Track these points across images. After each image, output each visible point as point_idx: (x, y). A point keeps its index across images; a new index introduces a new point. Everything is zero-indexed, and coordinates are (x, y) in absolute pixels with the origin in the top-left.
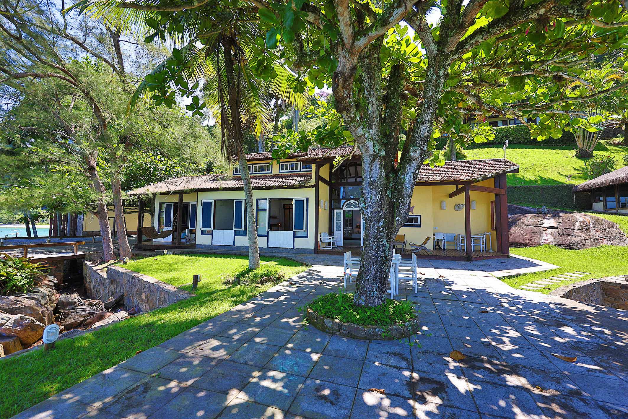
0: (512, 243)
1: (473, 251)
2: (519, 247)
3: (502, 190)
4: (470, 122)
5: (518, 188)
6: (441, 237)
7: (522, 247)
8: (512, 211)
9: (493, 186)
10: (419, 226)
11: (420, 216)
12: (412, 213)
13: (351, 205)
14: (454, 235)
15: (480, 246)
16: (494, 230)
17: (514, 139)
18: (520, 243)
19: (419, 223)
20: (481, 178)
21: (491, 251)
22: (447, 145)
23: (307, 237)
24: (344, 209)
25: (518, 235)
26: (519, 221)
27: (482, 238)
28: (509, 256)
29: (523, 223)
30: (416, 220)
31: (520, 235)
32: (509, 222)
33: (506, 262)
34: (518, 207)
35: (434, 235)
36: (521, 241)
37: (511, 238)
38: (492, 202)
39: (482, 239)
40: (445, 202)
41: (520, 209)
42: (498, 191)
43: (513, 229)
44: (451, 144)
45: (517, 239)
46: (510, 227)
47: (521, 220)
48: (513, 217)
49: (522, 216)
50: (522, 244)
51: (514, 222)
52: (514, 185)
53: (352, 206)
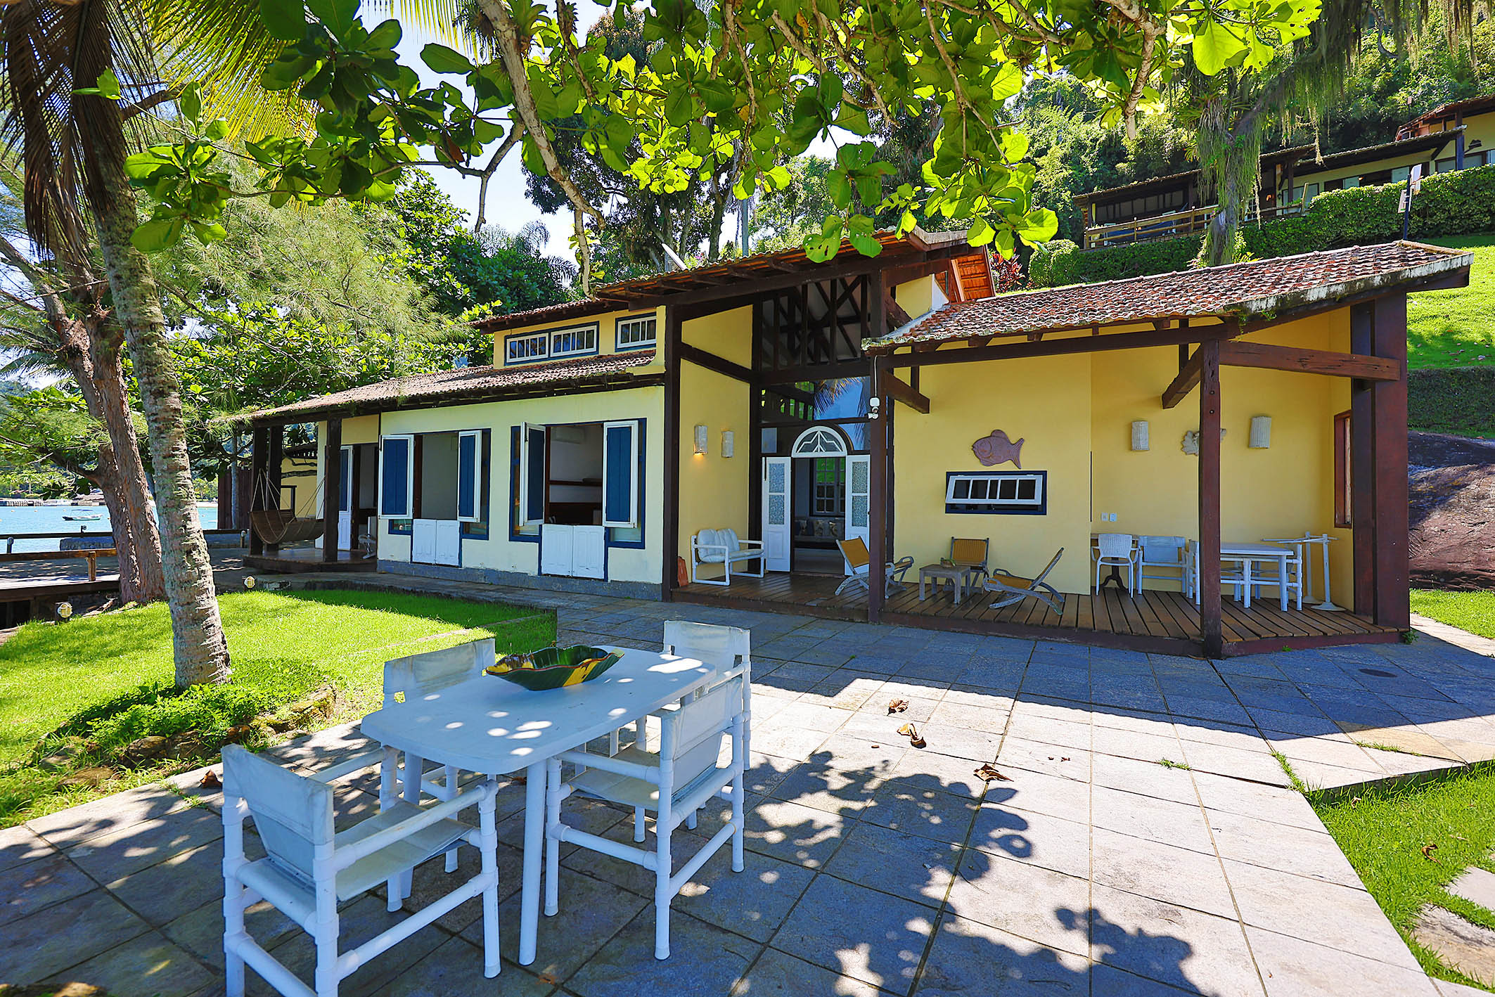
0: (1426, 573)
1: (1247, 603)
2: (1459, 590)
3: (1386, 362)
4: (1290, 184)
5: (1464, 376)
6: (1122, 549)
7: (1470, 590)
8: (1434, 455)
9: (1344, 347)
10: (1040, 510)
11: (1044, 474)
12: (1017, 464)
13: (815, 443)
14: (1180, 543)
15: (1280, 587)
16: (1345, 525)
17: (1452, 218)
18: (1463, 574)
19: (1037, 501)
20: (1272, 302)
21: (1327, 606)
22: (1201, 253)
23: (641, 545)
24: (795, 454)
25: (1455, 542)
26: (1463, 493)
27: (1288, 557)
28: (1405, 635)
29: (1480, 497)
30: (1027, 489)
31: (1462, 545)
32: (1419, 495)
33: (1387, 667)
34: (1459, 442)
35: (1094, 542)
36: (1466, 567)
37: (1422, 556)
38: (1340, 419)
39: (1285, 561)
40: (1143, 424)
41: (1465, 446)
42: (1367, 366)
43: (1435, 521)
44: (1215, 247)
45: (1450, 556)
46: (1419, 514)
47: (1473, 487)
48: (1437, 475)
49: (1476, 473)
50: (1470, 577)
51: (1441, 496)
52: (1446, 366)
53: (819, 446)
